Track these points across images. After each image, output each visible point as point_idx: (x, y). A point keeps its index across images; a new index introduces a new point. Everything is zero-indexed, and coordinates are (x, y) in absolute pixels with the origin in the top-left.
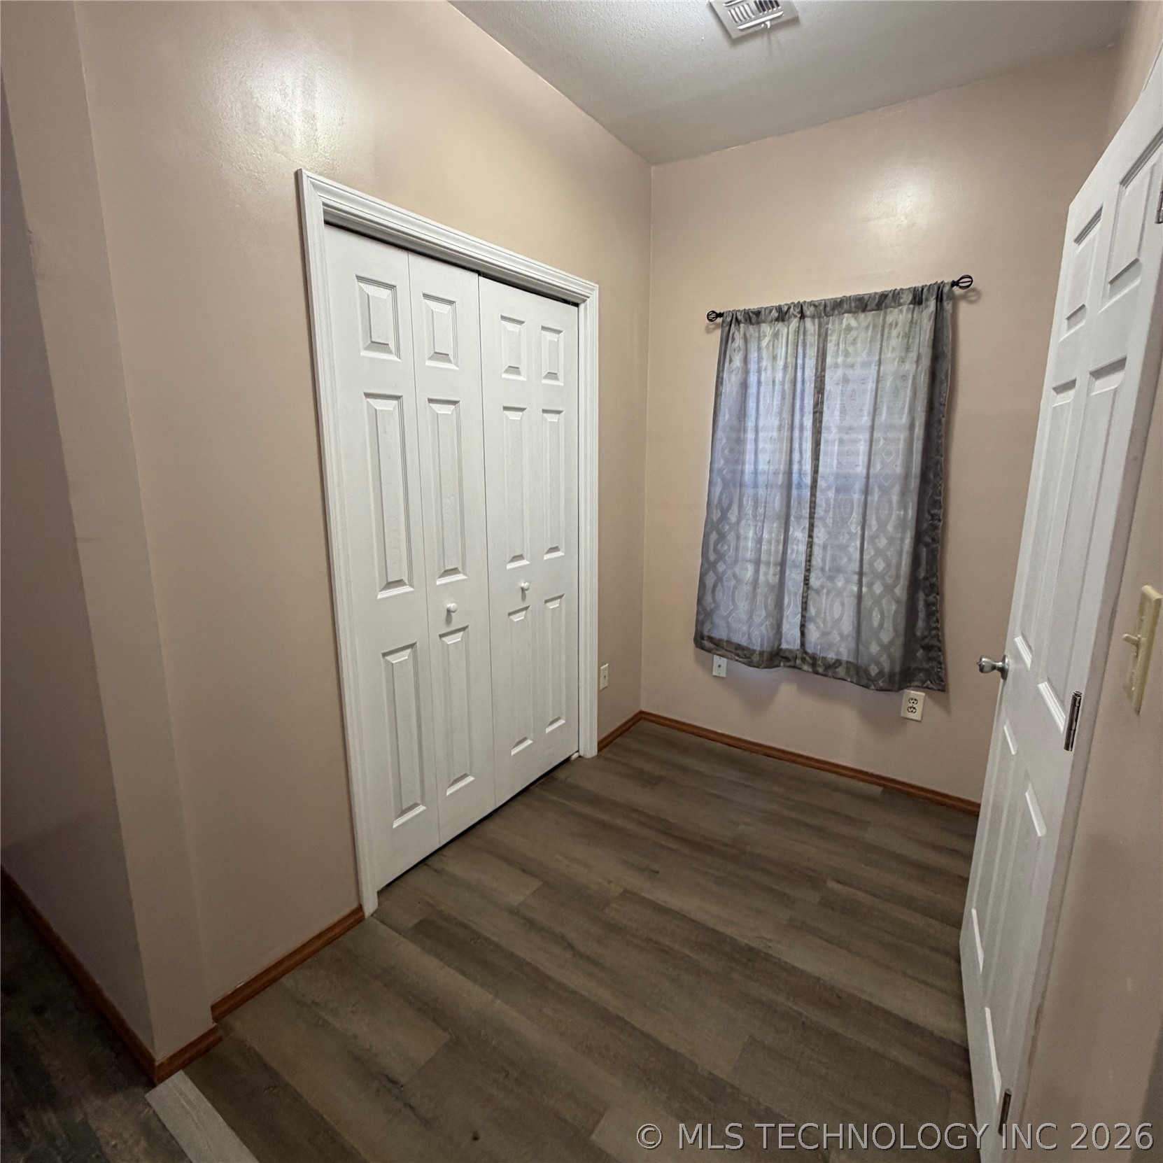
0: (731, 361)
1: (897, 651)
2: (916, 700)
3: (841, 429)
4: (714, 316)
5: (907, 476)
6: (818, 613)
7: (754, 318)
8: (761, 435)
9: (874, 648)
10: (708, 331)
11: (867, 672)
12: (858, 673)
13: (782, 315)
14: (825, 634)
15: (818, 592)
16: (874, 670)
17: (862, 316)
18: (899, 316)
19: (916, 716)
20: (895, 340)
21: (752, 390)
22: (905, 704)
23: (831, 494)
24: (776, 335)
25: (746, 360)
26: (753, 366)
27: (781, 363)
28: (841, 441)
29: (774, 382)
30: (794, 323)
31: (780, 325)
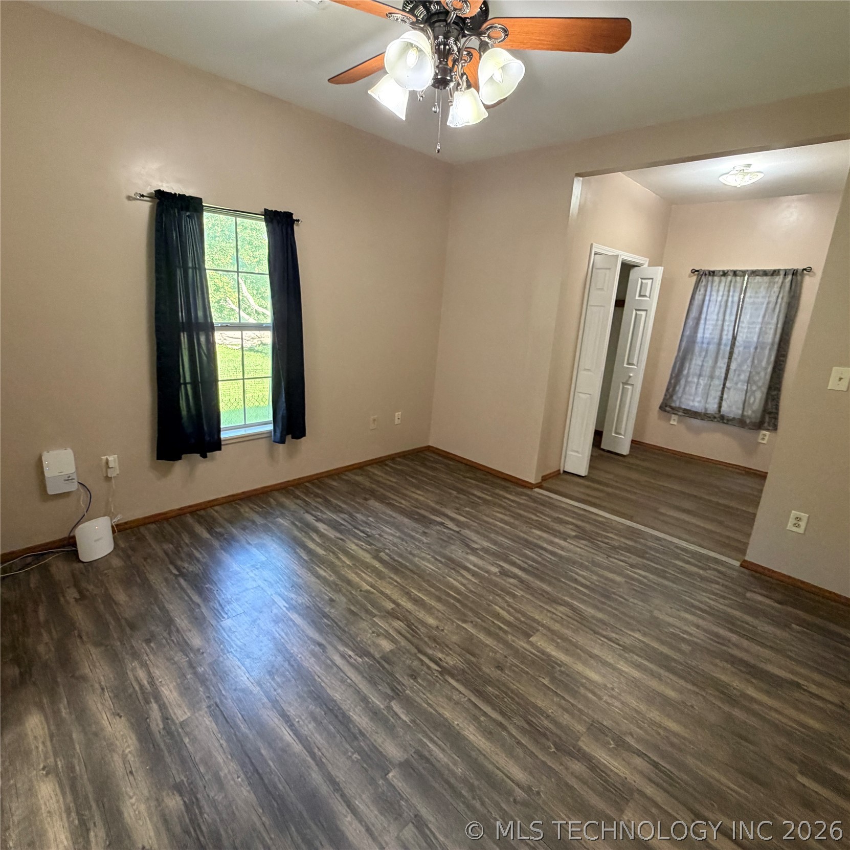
0: (700, 290)
1: (759, 415)
2: (765, 436)
3: (749, 323)
4: (694, 271)
5: (773, 344)
6: (728, 398)
7: (712, 274)
8: (708, 322)
9: (750, 412)
10: (690, 276)
11: (745, 422)
12: (741, 422)
13: (725, 274)
14: (730, 407)
15: (729, 389)
16: (748, 421)
17: (765, 278)
18: (779, 279)
19: (765, 442)
20: (776, 289)
21: (706, 303)
22: (761, 436)
23: (741, 349)
24: (720, 282)
25: (706, 291)
26: (708, 293)
27: (721, 293)
28: (749, 328)
29: (717, 301)
30: (729, 278)
31: (723, 278)
